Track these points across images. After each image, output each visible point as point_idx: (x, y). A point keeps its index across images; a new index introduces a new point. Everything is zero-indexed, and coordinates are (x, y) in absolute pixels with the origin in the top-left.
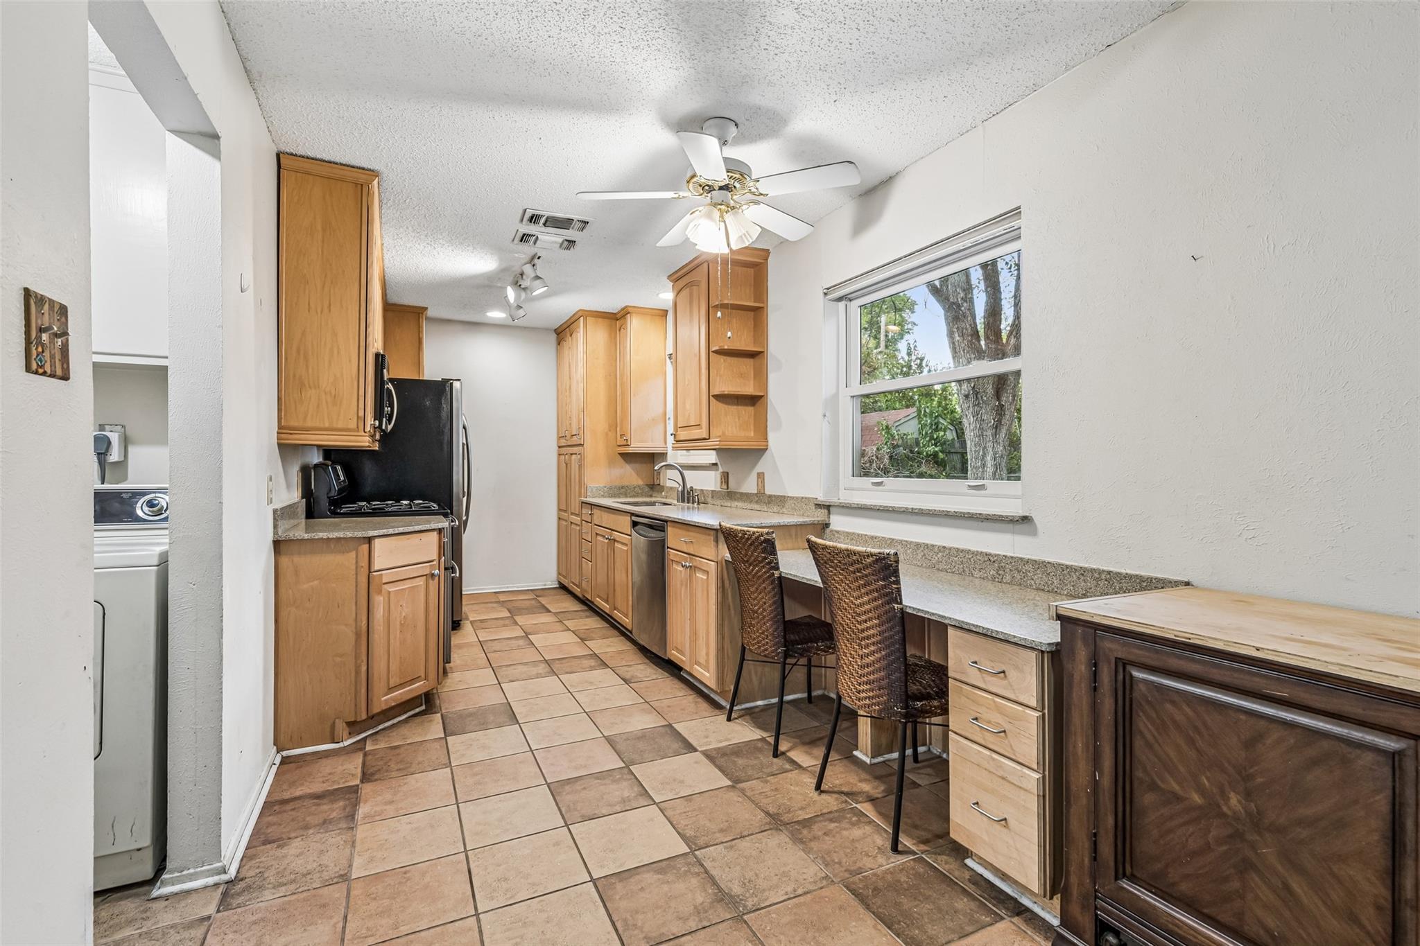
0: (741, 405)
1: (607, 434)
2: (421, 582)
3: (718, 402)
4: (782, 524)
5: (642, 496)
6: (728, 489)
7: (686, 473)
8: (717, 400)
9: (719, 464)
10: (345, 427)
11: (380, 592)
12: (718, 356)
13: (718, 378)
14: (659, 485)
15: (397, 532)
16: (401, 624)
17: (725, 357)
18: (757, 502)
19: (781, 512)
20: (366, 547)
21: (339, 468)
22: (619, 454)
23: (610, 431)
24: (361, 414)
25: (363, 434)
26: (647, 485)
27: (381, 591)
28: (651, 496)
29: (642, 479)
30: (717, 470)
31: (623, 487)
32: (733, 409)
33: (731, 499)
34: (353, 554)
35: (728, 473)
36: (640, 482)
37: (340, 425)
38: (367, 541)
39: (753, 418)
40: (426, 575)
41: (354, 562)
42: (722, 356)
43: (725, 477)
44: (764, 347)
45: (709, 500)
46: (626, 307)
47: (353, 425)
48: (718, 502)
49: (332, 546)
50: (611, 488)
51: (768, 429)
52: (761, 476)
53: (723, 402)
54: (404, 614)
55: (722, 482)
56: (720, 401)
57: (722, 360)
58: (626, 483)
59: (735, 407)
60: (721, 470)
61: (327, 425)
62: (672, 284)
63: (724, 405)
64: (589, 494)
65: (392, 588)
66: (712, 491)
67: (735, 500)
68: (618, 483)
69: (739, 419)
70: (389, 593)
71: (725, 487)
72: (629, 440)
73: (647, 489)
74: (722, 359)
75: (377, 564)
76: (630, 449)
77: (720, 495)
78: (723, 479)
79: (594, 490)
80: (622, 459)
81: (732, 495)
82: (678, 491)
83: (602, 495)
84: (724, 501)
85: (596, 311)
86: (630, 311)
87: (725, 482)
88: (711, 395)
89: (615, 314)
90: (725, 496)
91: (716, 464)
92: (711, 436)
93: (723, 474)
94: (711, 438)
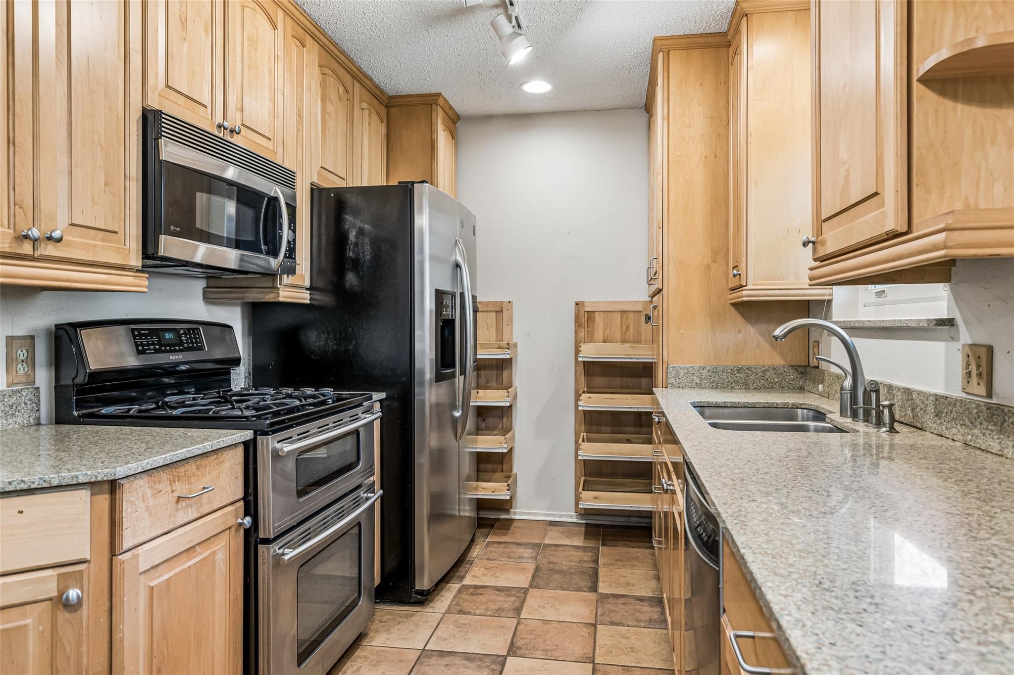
1: (708, 267)
3: (949, 103)
5: (782, 388)
6: (990, 395)
7: (860, 344)
8: (942, 93)
9: (959, 321)
14: (817, 367)
22: (733, 305)
23: (714, 262)
26: (792, 366)
28: (801, 389)
29: (783, 355)
30: (955, 338)
31: (739, 370)
33: (1001, 430)
35: (990, 350)
36: (779, 361)
43: (982, 361)
45: (929, 420)
48: (958, 433)
50: (715, 371)
55: (969, 374)
58: (747, 362)
60: (965, 337)
64: (672, 381)
66: (937, 397)
68: (730, 361)
71: (982, 391)
72: (743, 276)
73: (791, 375)
76: (745, 293)
77: (961, 411)
78: (973, 367)
79: (682, 373)
80: (743, 315)
81: (1005, 421)
82: (842, 389)
83: (697, 384)
84: (976, 431)
85: (686, 36)
86: (747, 11)
87: (980, 375)
88: (915, 76)
89: (725, 34)
90: (979, 417)
91: (950, 323)
92: (915, 220)
93: (971, 350)
94: (914, 228)
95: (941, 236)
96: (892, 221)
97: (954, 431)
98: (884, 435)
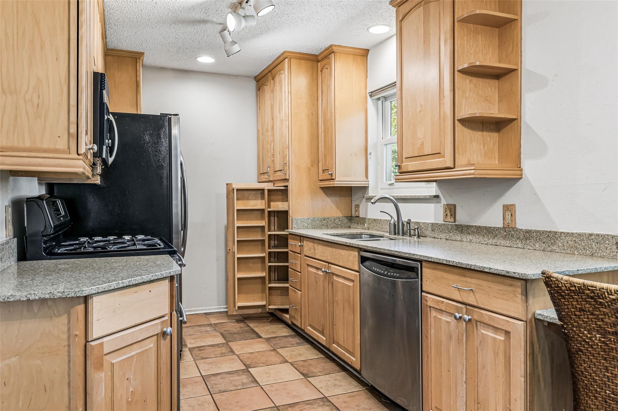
0: (486, 131)
1: (310, 169)
2: (151, 344)
3: (464, 128)
4: (599, 271)
5: (342, 227)
6: (455, 222)
7: (401, 205)
8: (462, 124)
9: (441, 196)
10: (52, 147)
11: (100, 366)
12: (464, 76)
13: (464, 100)
14: (359, 217)
15: (121, 285)
16: (128, 402)
17: (470, 78)
18: (505, 238)
19: (549, 249)
20: (81, 308)
21: (59, 202)
22: (321, 188)
23: (312, 166)
24: (73, 130)
25: (76, 156)
26: (346, 217)
27: (102, 365)
29: (341, 212)
30: (439, 202)
31: (324, 219)
32: (478, 135)
33: (462, 233)
34: (64, 319)
35: (455, 206)
36: (340, 215)
37: (45, 146)
38: (82, 300)
39: (497, 144)
40: (157, 335)
41: (66, 329)
42: (467, 77)
43: (451, 210)
44: (517, 65)
45: (428, 233)
46: (331, 46)
47: (62, 144)
48: (443, 236)
49: (36, 311)
50: (313, 220)
51: (522, 156)
52: (509, 209)
53: (469, 128)
54: (131, 389)
55: (446, 215)
56: (465, 127)
57: (468, 81)
58: (327, 215)
59: (480, 133)
60: (444, 202)
61: (28, 144)
62: (395, 9)
63: (470, 131)
64: (294, 225)
65: (116, 359)
66: (433, 224)
67: (469, 234)
68: (319, 215)
69: (484, 147)
70: (113, 365)
71: (452, 220)
72: (334, 175)
73: (346, 221)
74: (468, 79)
75: (96, 331)
76: (336, 182)
77: (444, 228)
78: (448, 212)
79: (299, 221)
80: (325, 192)
81: (463, 229)
82: (390, 224)
83: (306, 227)
84: (451, 234)
85: (300, 53)
86: (335, 51)
87: (451, 215)
88: (456, 119)
89: (317, 56)
90: (452, 229)
91: (437, 197)
92: (456, 164)
93: (447, 206)
94: (456, 167)
95: (473, 171)
96: (450, 164)
97: (441, 235)
98: (416, 239)
